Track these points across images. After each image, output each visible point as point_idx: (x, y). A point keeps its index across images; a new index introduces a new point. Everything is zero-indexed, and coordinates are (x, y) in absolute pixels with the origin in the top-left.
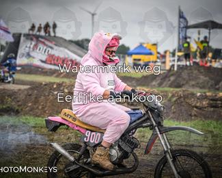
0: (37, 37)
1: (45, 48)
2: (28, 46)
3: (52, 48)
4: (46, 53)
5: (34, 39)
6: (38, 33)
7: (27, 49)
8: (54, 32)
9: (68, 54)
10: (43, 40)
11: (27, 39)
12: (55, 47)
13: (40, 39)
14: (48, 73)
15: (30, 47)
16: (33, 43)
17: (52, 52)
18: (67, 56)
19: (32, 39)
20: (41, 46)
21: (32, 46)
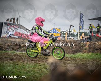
0: (10, 24)
2: (7, 28)
3: (17, 29)
4: (14, 31)
6: (10, 22)
8: (17, 22)
11: (6, 25)
15: (7, 29)
21: (8, 28)
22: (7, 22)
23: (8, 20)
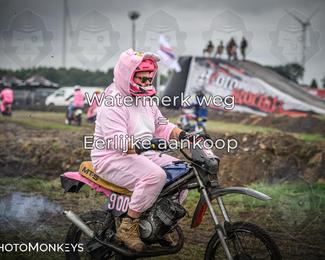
0: (217, 62)
1: (229, 78)
2: (203, 75)
3: (239, 79)
4: (231, 86)
5: (212, 65)
6: (218, 56)
7: (201, 80)
8: (243, 53)
9: (264, 88)
10: (225, 67)
11: (201, 65)
12: (245, 78)
13: (221, 65)
14: (234, 119)
15: (205, 78)
16: (211, 71)
17: (240, 85)
18: (263, 92)
19: (208, 66)
20: (222, 76)
21: (208, 77)
22: (207, 55)
23: (210, 47)
